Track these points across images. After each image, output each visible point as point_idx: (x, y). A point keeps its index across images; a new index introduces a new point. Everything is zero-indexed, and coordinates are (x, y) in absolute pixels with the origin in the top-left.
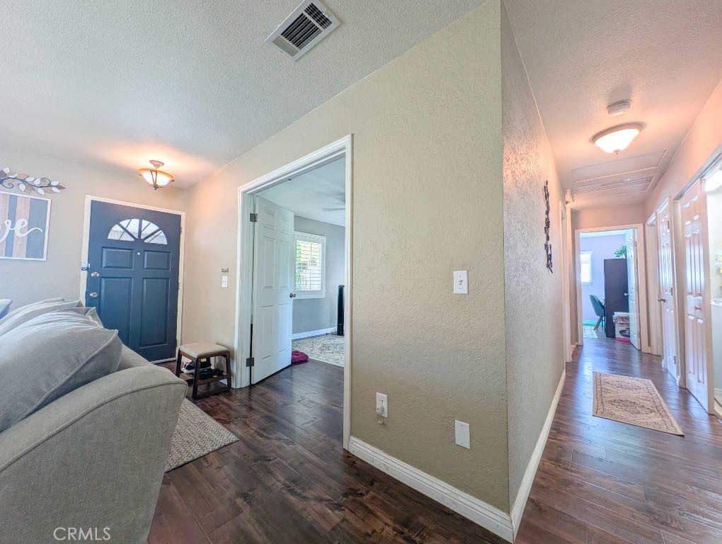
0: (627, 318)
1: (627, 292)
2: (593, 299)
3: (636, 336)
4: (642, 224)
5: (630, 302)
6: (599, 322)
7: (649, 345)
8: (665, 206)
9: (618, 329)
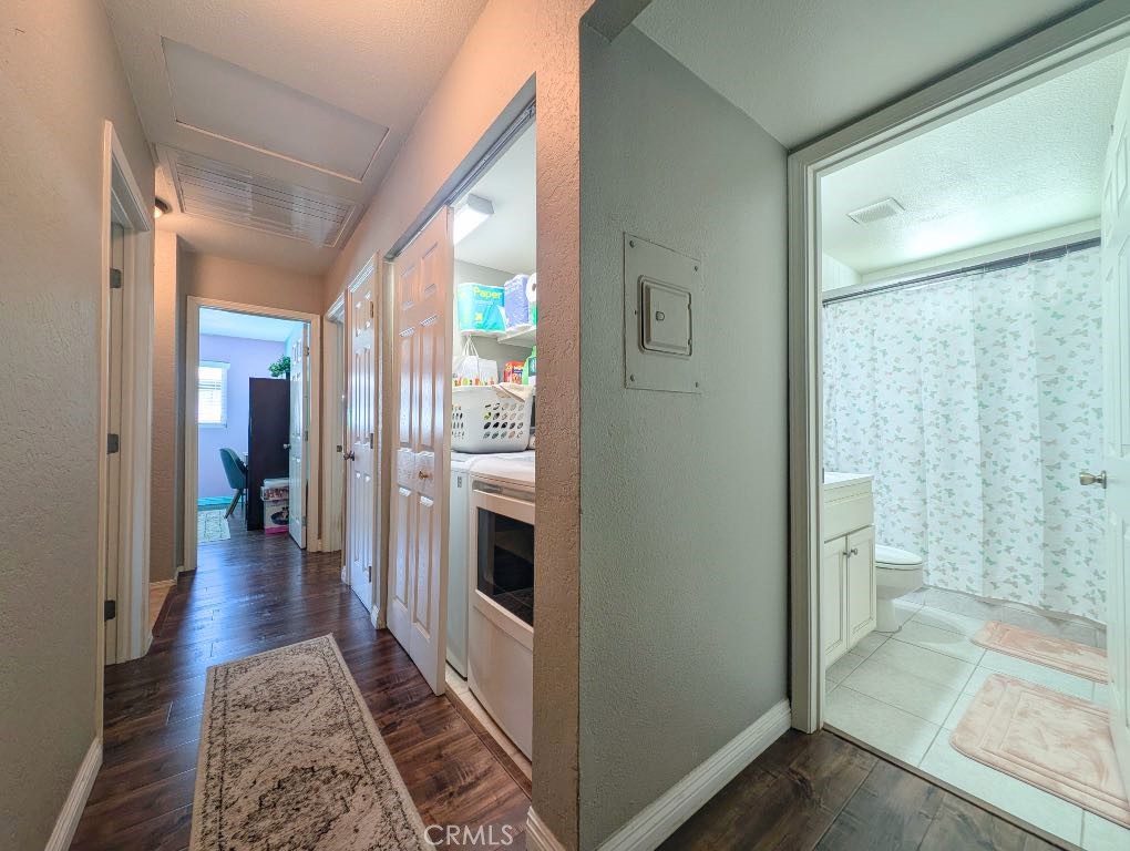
0: (286, 490)
1: (288, 443)
2: (227, 456)
3: (299, 522)
4: (319, 316)
5: (292, 459)
6: (236, 501)
7: (320, 536)
8: (365, 275)
9: (269, 510)
